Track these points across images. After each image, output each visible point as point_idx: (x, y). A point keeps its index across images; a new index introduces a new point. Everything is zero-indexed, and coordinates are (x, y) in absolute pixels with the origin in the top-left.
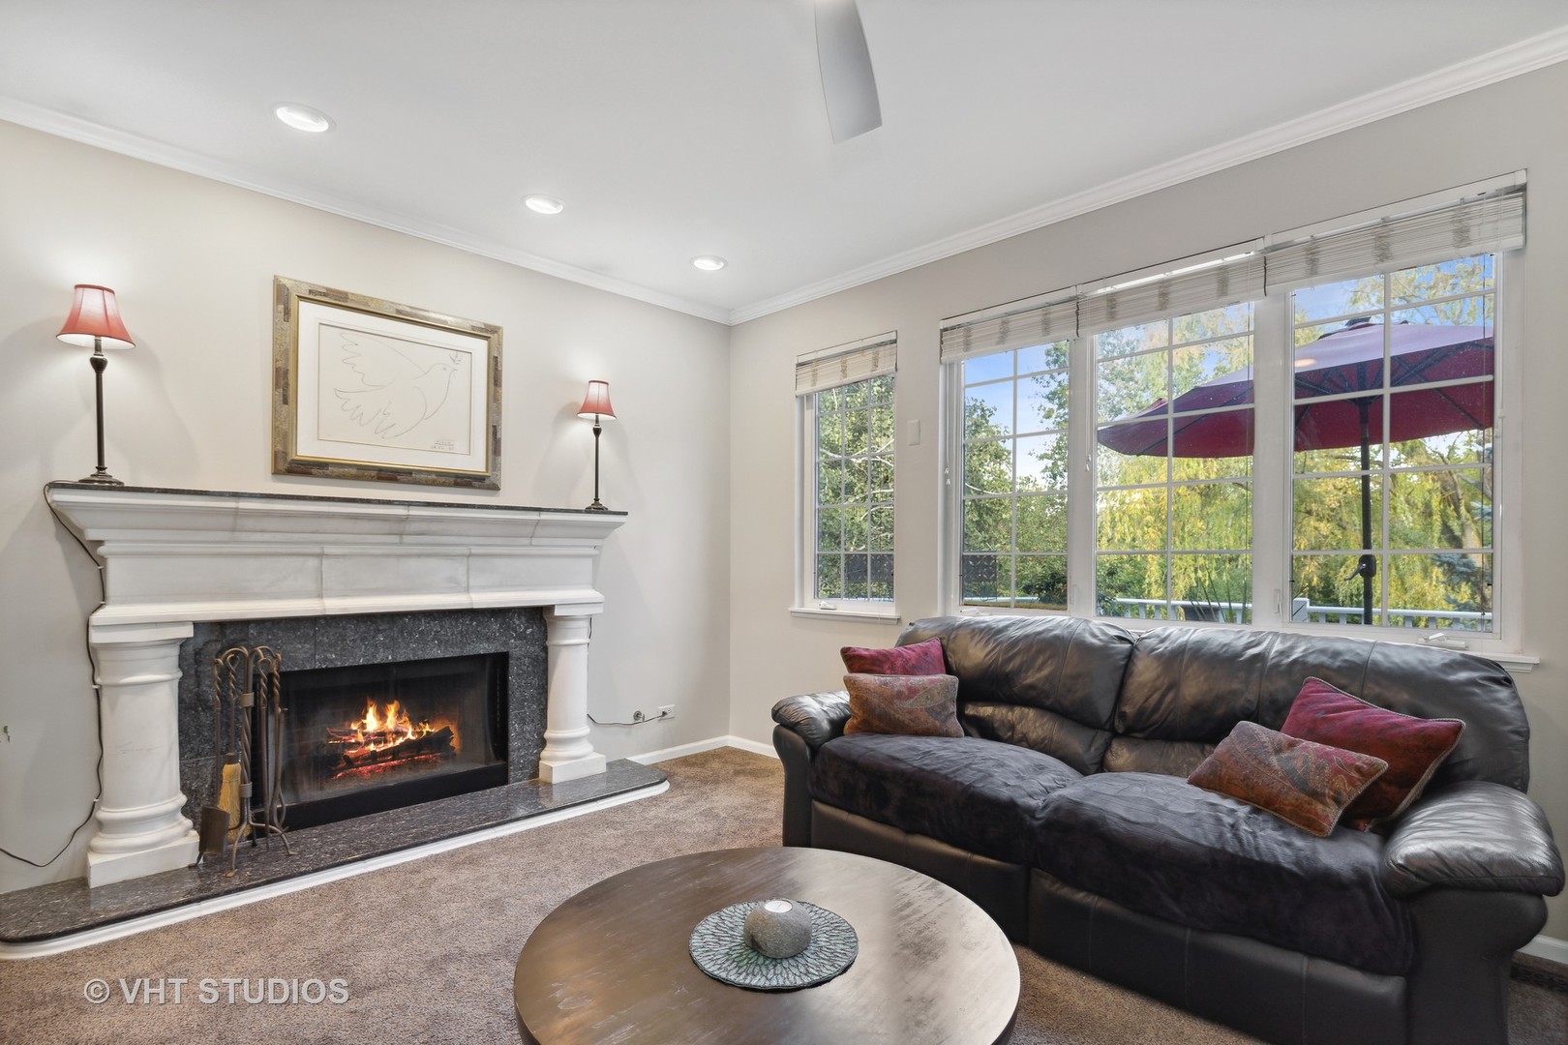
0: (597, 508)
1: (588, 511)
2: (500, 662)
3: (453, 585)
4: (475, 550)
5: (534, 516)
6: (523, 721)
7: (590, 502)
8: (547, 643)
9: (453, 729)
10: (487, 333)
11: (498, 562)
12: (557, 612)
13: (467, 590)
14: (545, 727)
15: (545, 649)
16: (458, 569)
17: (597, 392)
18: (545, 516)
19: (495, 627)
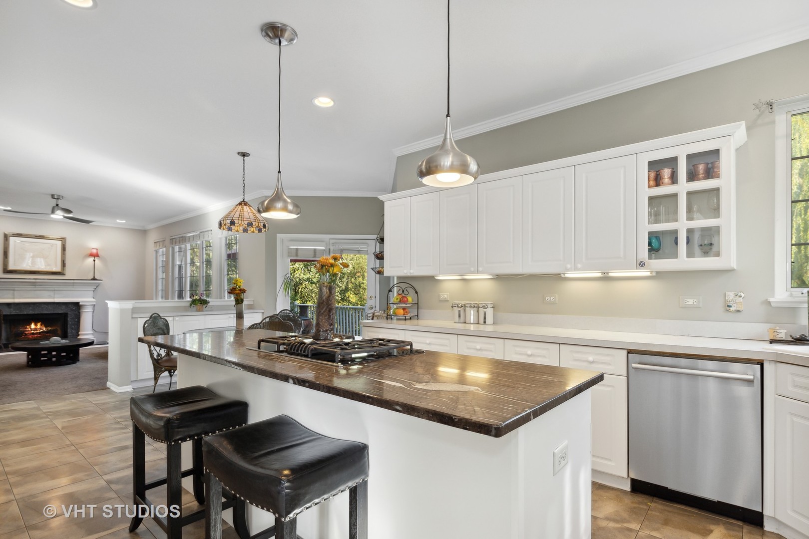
0: (94, 279)
1: (92, 280)
2: (65, 315)
3: (50, 297)
4: (56, 289)
5: (73, 281)
6: (72, 329)
7: (92, 277)
8: (80, 311)
9: (58, 329)
10: (63, 240)
11: (64, 292)
12: (80, 304)
13: (54, 298)
14: (79, 331)
15: (79, 313)
16: (52, 293)
17: (94, 251)
18: (75, 281)
19: (64, 307)
